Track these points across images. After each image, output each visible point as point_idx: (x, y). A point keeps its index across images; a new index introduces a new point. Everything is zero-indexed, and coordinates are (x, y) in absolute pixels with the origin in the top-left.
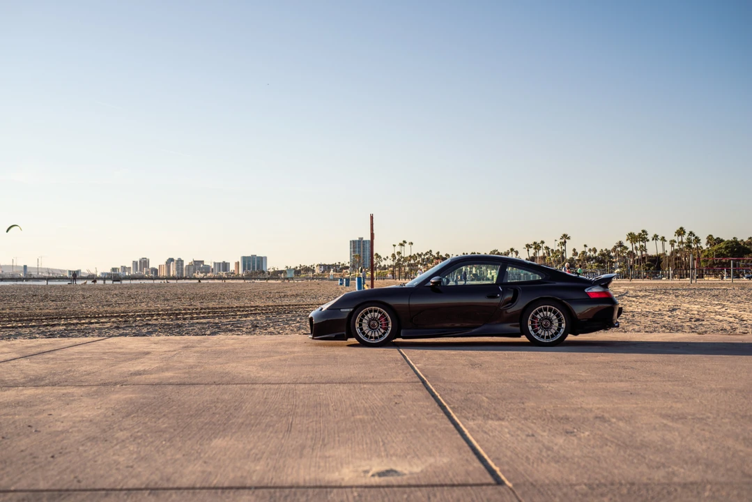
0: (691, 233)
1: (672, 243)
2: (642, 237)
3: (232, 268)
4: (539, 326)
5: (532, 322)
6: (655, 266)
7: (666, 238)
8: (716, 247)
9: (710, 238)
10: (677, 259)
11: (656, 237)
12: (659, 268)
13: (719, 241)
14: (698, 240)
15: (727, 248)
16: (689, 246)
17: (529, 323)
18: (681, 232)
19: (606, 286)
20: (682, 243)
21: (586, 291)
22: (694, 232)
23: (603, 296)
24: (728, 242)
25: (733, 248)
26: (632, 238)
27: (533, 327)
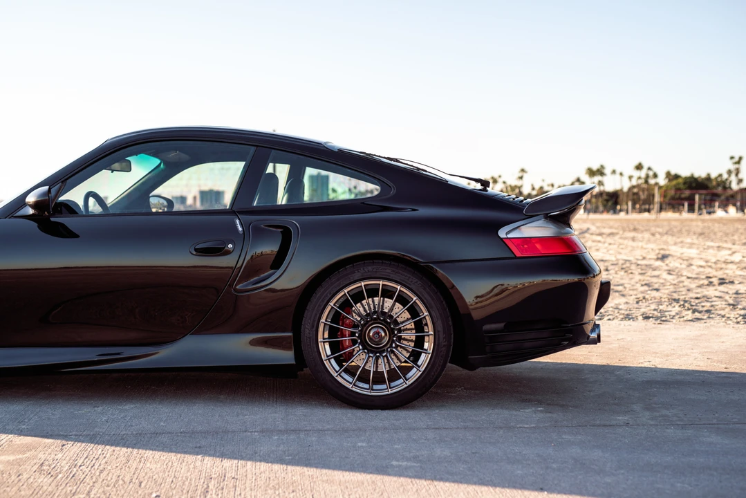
0: (649, 169)
1: (630, 177)
2: (600, 172)
3: (189, 201)
4: (354, 342)
5: (333, 332)
6: (612, 201)
7: (624, 173)
8: (674, 182)
9: (668, 174)
10: (634, 194)
11: (614, 172)
12: (616, 203)
13: (677, 177)
14: (655, 176)
15: (685, 183)
16: (646, 182)
17: (323, 334)
18: (639, 167)
19: (563, 220)
20: (639, 178)
21: (502, 233)
22: (652, 167)
23: (561, 250)
24: (686, 178)
25: (691, 183)
26: (592, 173)
27: (335, 347)
